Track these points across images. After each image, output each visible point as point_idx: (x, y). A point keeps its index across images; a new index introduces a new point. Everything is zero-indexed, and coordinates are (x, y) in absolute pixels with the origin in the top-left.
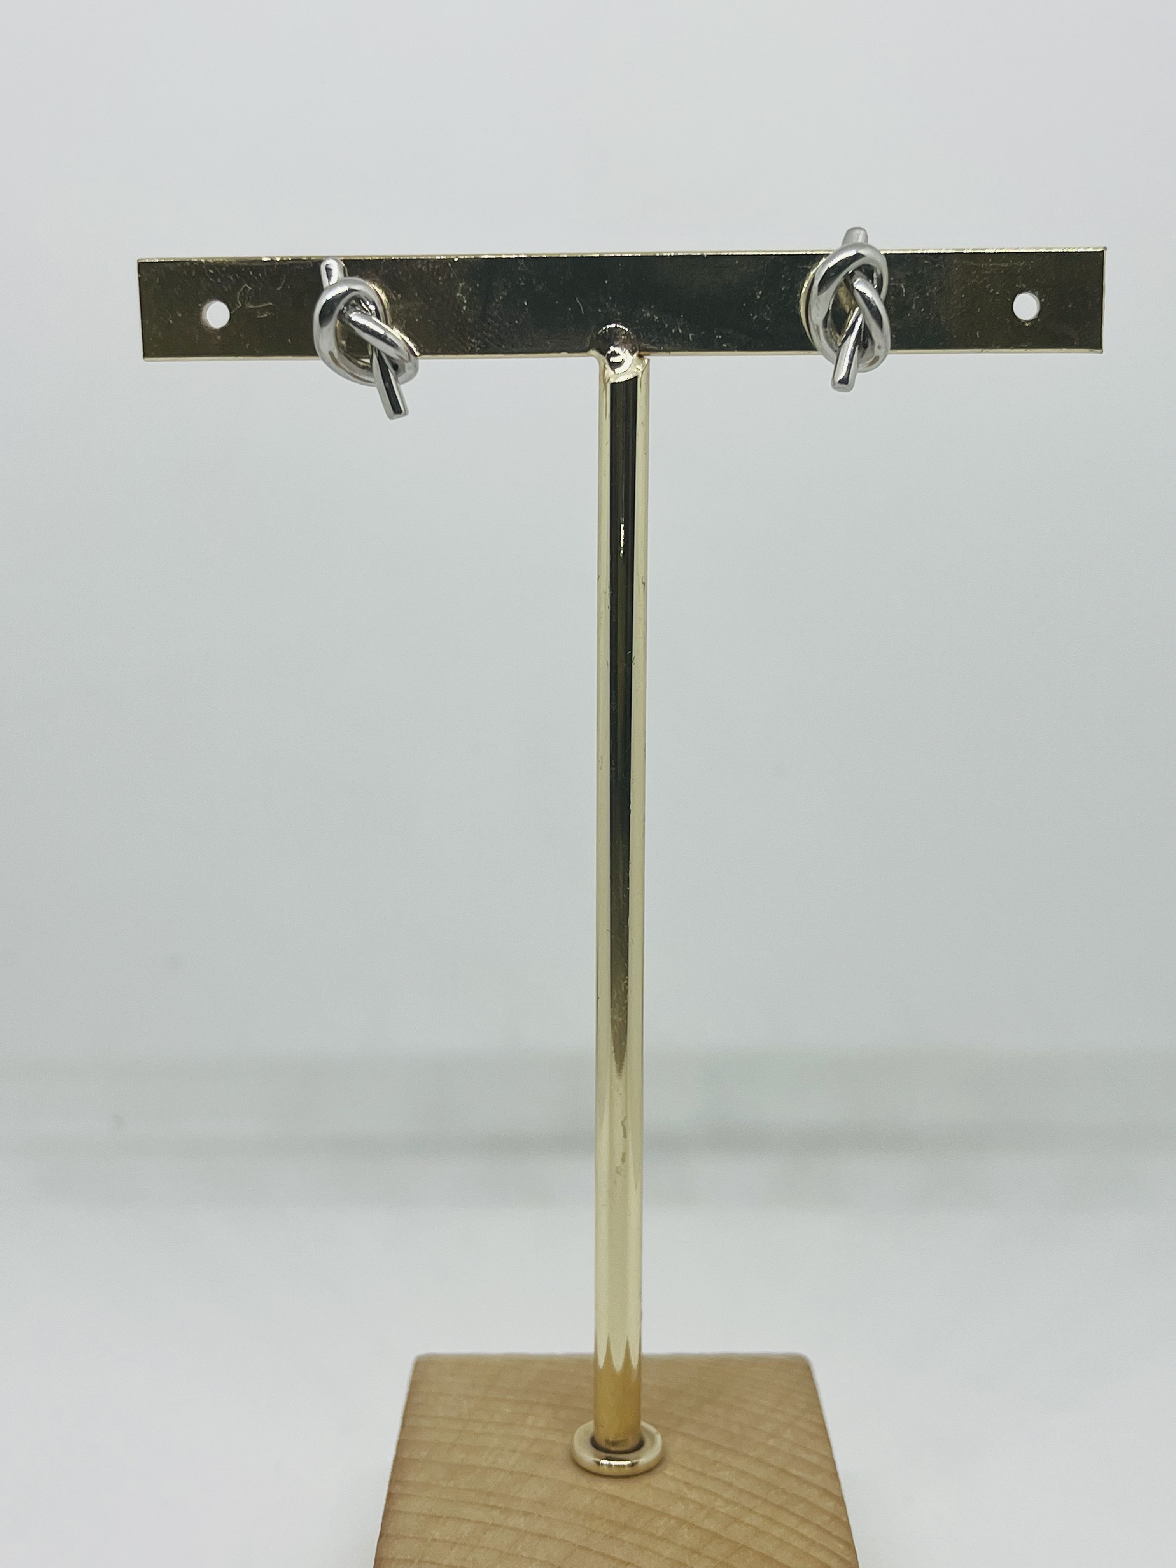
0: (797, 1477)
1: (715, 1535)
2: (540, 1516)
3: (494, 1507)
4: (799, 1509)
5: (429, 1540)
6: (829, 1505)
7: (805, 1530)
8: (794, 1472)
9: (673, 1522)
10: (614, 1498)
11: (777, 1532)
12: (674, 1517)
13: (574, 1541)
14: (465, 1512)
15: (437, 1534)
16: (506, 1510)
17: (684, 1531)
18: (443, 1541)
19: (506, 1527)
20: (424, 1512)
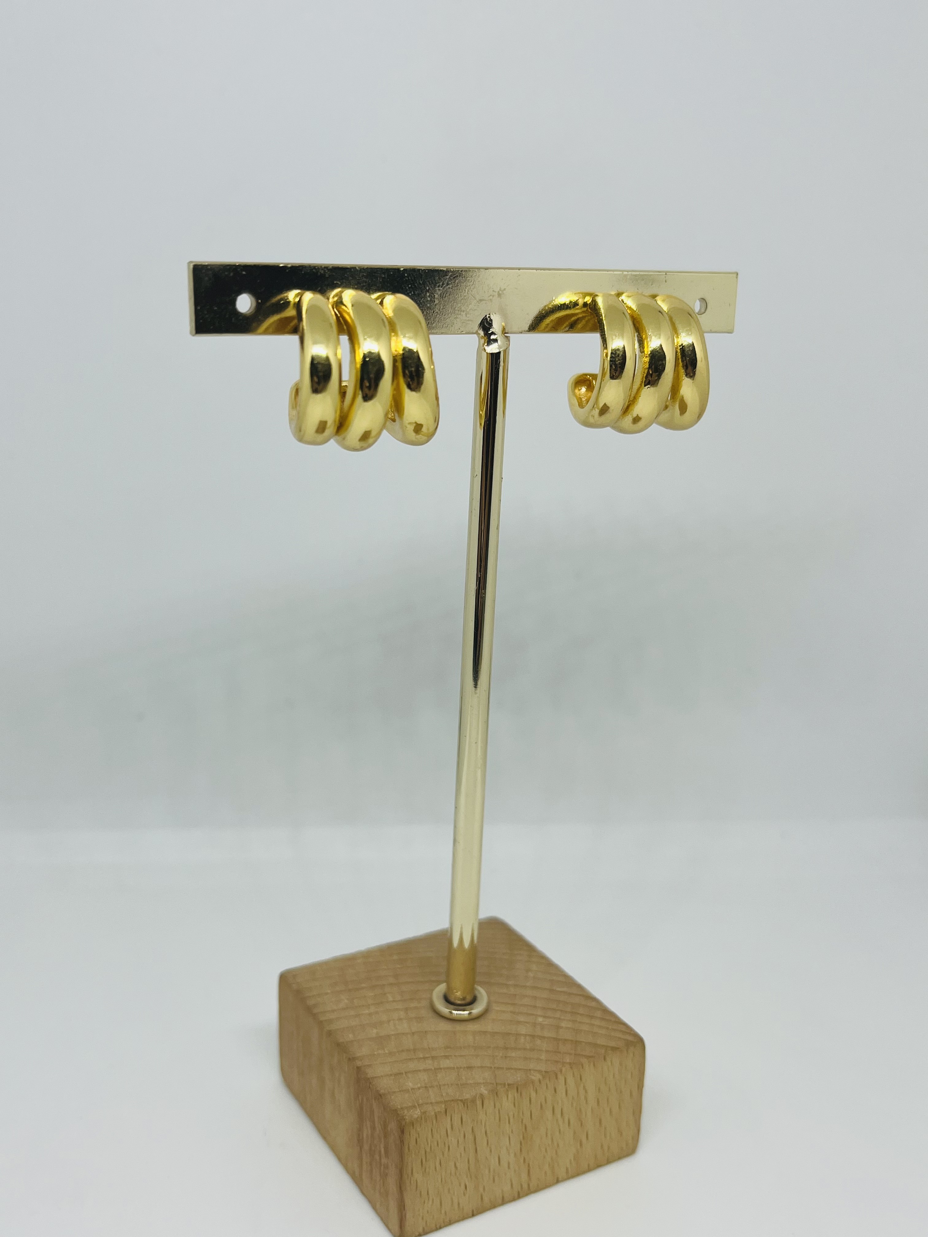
0: (564, 992)
1: (556, 1039)
2: (455, 1056)
3: (425, 1058)
4: (581, 1011)
5: (410, 1090)
6: (593, 1004)
7: (597, 1022)
8: (558, 989)
9: (528, 1038)
10: (485, 1033)
11: (585, 1028)
12: (525, 1035)
13: (489, 1065)
14: (412, 1066)
15: (410, 1084)
16: (433, 1058)
17: (538, 1042)
18: (419, 1088)
19: (444, 1069)
20: (390, 1073)
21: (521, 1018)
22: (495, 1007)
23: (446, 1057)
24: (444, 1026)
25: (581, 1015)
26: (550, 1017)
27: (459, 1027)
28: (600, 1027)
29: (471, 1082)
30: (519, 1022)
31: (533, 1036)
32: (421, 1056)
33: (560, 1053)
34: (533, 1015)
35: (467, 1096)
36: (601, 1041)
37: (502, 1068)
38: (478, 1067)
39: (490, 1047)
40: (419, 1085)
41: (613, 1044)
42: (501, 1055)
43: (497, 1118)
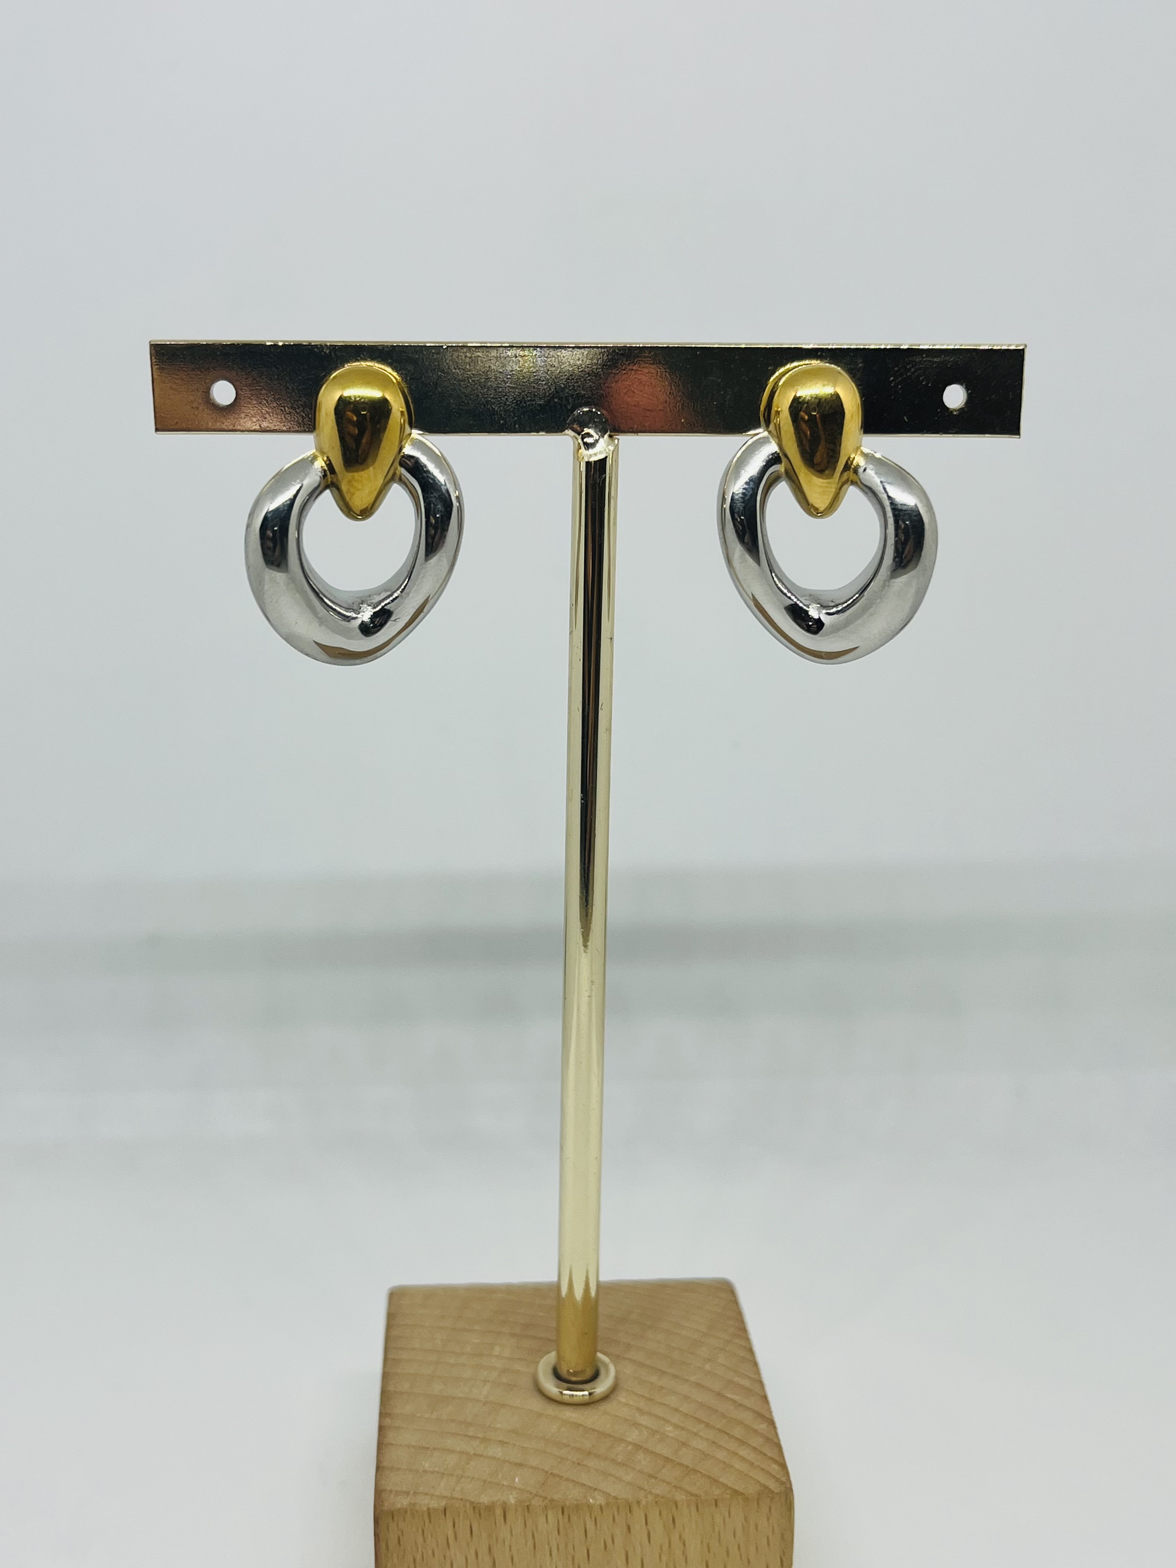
3: (474, 1437)
5: (421, 1471)
6: (762, 1427)
7: (744, 1452)
8: (729, 1396)
9: (630, 1447)
10: (579, 1426)
11: (721, 1455)
12: (631, 1443)
13: (546, 1469)
14: (449, 1442)
15: (427, 1465)
16: (484, 1440)
17: (640, 1456)
18: (433, 1472)
19: (486, 1457)
20: (413, 1443)
21: (644, 1420)
22: (622, 1397)
23: (502, 1443)
24: (536, 1404)
25: (733, 1437)
26: (683, 1428)
27: (551, 1410)
28: (743, 1459)
29: (505, 1483)
30: (636, 1425)
31: (638, 1447)
32: (471, 1434)
33: (656, 1478)
34: (664, 1420)
35: (485, 1499)
36: (729, 1479)
37: (561, 1477)
38: (532, 1467)
39: (568, 1446)
40: (436, 1469)
41: (740, 1487)
42: (575, 1460)
43: (530, 1543)
